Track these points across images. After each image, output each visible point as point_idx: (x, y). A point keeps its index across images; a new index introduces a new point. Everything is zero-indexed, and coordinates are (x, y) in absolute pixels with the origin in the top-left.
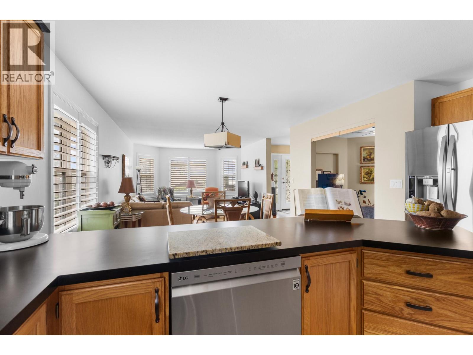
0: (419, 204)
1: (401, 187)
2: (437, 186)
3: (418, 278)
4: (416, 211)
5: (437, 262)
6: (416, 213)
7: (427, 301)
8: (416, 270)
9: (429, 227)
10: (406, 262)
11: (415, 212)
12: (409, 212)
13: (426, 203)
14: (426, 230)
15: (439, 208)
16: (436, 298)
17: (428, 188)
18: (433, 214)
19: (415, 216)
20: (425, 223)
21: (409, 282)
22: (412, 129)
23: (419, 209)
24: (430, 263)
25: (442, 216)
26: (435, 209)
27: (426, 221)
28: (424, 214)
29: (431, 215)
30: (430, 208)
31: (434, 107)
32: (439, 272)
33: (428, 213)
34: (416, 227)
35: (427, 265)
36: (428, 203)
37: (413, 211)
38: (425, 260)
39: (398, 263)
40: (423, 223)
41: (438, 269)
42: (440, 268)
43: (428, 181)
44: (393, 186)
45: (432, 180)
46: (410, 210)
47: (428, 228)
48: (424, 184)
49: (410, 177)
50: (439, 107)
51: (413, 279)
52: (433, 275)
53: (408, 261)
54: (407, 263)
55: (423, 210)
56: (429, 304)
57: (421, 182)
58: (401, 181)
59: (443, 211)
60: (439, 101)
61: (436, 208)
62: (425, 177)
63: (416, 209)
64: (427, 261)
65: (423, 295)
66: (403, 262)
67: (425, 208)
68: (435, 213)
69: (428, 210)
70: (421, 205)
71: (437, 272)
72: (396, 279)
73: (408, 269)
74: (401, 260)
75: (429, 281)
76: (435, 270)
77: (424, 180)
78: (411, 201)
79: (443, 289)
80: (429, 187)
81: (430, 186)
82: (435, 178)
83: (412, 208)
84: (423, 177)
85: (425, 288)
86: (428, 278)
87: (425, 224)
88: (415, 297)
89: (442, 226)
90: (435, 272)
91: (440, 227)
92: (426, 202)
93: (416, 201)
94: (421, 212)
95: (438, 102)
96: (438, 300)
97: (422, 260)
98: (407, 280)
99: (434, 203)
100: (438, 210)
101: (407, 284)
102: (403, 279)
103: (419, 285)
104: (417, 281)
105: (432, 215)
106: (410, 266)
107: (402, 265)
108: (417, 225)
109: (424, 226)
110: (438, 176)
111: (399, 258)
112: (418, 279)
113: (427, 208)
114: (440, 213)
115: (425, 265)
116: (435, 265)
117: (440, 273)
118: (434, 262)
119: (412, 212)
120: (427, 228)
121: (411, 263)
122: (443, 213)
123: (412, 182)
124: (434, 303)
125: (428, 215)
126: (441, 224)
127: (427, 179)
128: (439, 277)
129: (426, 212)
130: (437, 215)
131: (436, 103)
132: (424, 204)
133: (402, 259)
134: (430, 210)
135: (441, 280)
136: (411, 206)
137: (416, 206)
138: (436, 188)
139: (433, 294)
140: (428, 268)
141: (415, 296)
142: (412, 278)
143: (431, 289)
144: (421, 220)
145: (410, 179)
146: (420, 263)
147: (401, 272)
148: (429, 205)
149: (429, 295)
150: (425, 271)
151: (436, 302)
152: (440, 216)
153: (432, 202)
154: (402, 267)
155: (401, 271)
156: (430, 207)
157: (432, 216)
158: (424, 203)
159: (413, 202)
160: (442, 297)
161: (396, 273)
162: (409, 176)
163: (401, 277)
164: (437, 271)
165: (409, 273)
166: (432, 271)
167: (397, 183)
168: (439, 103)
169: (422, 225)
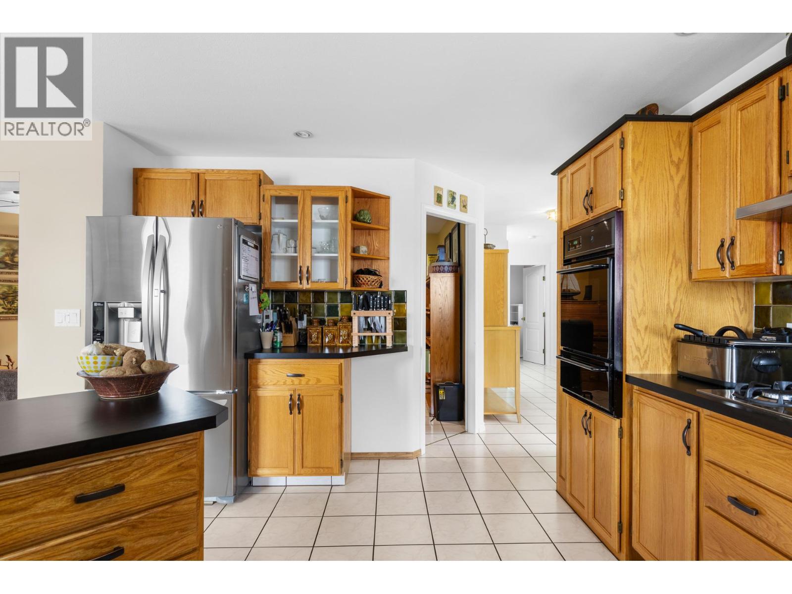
0: (107, 354)
1: (78, 325)
2: (141, 319)
3: (98, 502)
4: (99, 369)
5: (131, 458)
6: (101, 373)
7: (116, 538)
8: (94, 488)
9: (123, 396)
10: (76, 479)
11: (97, 372)
12: (86, 374)
13: (118, 352)
14: (117, 402)
15: (138, 358)
16: (130, 526)
17: (126, 323)
18: (129, 371)
19: (97, 379)
20: (116, 390)
21: (81, 519)
22: (99, 213)
23: (106, 365)
24: (121, 465)
25: (143, 372)
26: (132, 361)
27: (117, 386)
28: (114, 373)
29: (125, 372)
30: (124, 360)
31: (137, 184)
32: (136, 474)
33: (121, 370)
34: (100, 400)
35: (115, 470)
36: (121, 353)
37: (93, 369)
38: (112, 462)
39: (57, 488)
40: (112, 390)
41: (133, 471)
42: (136, 468)
43: (126, 312)
44: (62, 322)
45: (132, 309)
46: (88, 370)
47: (121, 397)
48: (119, 317)
49: (96, 305)
50: (144, 186)
51: (90, 509)
52: (125, 484)
53: (78, 476)
54: (76, 482)
55: (112, 365)
56: (120, 542)
57: (114, 312)
58: (78, 311)
59: (145, 362)
60: (145, 175)
61: (134, 360)
62: (121, 304)
63: (99, 365)
64: (115, 462)
65: (109, 531)
66: (69, 483)
67: (116, 360)
68: (132, 367)
69: (121, 365)
70: (108, 357)
71: (132, 477)
72: (52, 525)
73: (77, 492)
74: (65, 479)
75: (118, 499)
76: (128, 474)
77: (120, 310)
78: (90, 352)
79: (141, 503)
80: (128, 322)
81: (129, 320)
82: (137, 305)
83: (92, 365)
84: (118, 305)
85: (111, 516)
86: (117, 494)
87: (116, 392)
88: (92, 543)
89: (142, 390)
90: (129, 477)
91: (140, 391)
92: (118, 350)
93: (100, 351)
94: (109, 369)
95: (143, 177)
96: (134, 526)
97: (105, 464)
98: (76, 516)
99: (131, 351)
100: (137, 361)
101: (78, 524)
102: (69, 518)
103: (101, 515)
104: (97, 508)
105: (127, 372)
106: (83, 484)
107: (66, 489)
108: (102, 396)
109: (115, 395)
110: (141, 303)
111: (60, 476)
112: (99, 504)
113: (120, 361)
114: (140, 368)
115: (111, 472)
116: (130, 465)
117: (137, 476)
118: (128, 460)
119: (92, 372)
120: (119, 397)
121: (84, 478)
122: (145, 366)
123: (99, 315)
124: (127, 536)
125: (121, 373)
126: (142, 386)
127: (124, 307)
128: (135, 485)
129: (117, 369)
130: (135, 371)
131: (141, 177)
132: (115, 354)
133: (65, 476)
134: (124, 364)
135: (138, 488)
136: (90, 360)
137: (100, 359)
138: (139, 323)
139: (126, 520)
140: (116, 474)
141: (93, 540)
142: (88, 506)
143: (123, 512)
144: (109, 385)
145: (94, 308)
146: (103, 472)
147: (64, 506)
148: (123, 355)
149: (119, 525)
150: (111, 482)
151: (130, 533)
152: (139, 373)
153: (128, 349)
154: (66, 494)
155: (63, 502)
156: (124, 357)
157: (128, 374)
158: (115, 351)
159: (95, 352)
160: (140, 518)
161: (52, 511)
162: (94, 303)
163: (64, 515)
164: (132, 475)
165: (80, 500)
166: (124, 478)
167: (69, 315)
168: (145, 179)
169: (110, 395)
